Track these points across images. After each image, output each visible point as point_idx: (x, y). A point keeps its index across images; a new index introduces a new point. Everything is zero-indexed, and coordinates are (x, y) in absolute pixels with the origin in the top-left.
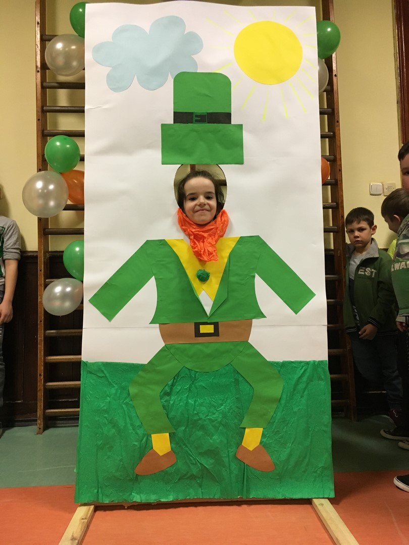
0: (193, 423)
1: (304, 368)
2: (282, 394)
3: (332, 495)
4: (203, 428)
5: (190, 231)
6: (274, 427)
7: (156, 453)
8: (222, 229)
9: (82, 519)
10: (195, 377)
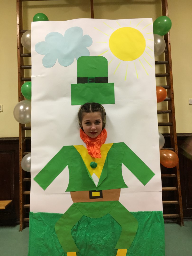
0: (89, 246)
1: (149, 215)
2: (137, 230)
4: (94, 249)
5: (86, 141)
6: (133, 248)
10: (90, 221)
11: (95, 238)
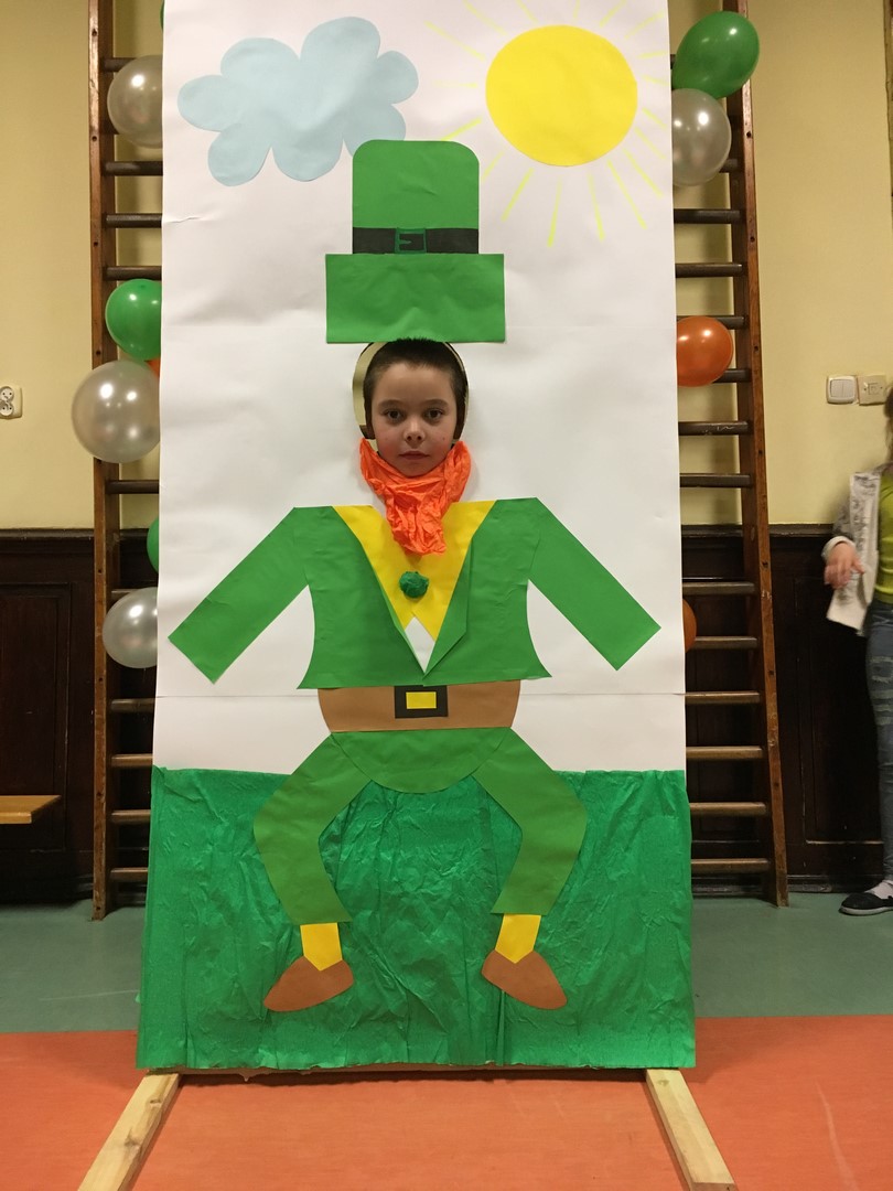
0: (389, 902)
1: (633, 787)
2: (582, 847)
3: (691, 1062)
4: (411, 912)
5: (387, 487)
6: (565, 913)
7: (309, 965)
8: (457, 485)
9: (152, 1102)
10: (395, 803)
11: (412, 871)
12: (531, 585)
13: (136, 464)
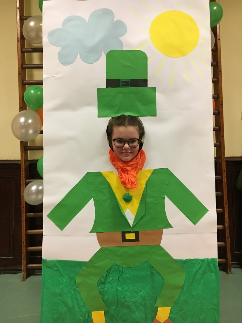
0: (121, 304)
5: (118, 165)
6: (178, 306)
8: (141, 164)
10: (122, 270)
11: (128, 294)
12: (166, 197)
13: (33, 141)
